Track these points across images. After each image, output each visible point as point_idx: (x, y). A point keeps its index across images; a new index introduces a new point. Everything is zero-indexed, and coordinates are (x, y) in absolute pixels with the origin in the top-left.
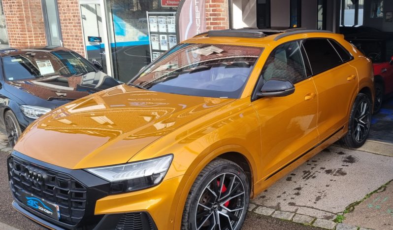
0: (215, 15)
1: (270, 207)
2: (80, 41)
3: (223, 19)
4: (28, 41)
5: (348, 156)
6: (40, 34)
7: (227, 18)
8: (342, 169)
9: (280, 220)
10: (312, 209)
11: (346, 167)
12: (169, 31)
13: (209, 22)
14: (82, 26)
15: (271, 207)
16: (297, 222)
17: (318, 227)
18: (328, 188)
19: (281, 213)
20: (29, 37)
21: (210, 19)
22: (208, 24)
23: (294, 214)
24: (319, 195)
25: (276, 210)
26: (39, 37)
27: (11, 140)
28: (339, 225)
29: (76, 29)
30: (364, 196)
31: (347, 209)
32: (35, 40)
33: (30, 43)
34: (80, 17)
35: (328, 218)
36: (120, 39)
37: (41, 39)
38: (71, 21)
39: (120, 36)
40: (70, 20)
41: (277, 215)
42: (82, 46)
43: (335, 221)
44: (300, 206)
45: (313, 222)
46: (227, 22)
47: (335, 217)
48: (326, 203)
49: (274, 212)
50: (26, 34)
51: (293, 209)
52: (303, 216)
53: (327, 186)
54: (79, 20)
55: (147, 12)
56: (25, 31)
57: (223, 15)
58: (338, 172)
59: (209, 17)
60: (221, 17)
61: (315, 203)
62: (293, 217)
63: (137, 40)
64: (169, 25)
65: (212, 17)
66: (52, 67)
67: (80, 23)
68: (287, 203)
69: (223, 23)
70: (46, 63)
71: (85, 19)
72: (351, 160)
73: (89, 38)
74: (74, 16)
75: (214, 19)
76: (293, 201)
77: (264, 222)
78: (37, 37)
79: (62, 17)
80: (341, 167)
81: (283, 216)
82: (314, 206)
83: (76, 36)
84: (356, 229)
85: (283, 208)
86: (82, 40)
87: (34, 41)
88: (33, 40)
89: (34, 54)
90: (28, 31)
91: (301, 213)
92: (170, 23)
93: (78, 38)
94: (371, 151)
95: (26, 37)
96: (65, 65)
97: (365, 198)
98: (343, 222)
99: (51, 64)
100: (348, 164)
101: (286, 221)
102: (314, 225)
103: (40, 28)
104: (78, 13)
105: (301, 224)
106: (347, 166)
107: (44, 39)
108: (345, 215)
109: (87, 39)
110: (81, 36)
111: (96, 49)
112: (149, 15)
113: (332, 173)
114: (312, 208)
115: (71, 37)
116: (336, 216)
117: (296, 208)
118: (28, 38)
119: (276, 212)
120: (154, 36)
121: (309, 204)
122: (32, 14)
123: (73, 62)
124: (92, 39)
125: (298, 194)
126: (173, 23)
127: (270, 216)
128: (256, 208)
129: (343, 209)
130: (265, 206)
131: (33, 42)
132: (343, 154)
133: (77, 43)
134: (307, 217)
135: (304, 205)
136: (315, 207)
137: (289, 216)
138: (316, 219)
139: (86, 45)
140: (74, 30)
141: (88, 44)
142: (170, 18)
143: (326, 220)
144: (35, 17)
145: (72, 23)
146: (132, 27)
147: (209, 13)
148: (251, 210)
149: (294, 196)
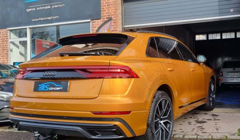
5: (211, 114)
9: (205, 139)
11: (217, 118)
14: (9, 56)
15: (193, 135)
16: (216, 138)
17: (232, 139)
24: (215, 128)
25: (198, 136)
29: (3, 58)
31: (239, 131)
34: (8, 50)
41: (200, 138)
44: (210, 133)
48: (224, 130)
52: (218, 136)
53: (216, 124)
58: (214, 119)
61: (218, 131)
62: (212, 137)
67: (8, 54)
68: (201, 132)
72: (215, 115)
73: (14, 63)
74: (3, 50)
81: (205, 137)
85: (201, 135)
101: (209, 139)
102: (228, 138)
105: (220, 139)
113: (212, 120)
114: (218, 133)
116: (236, 134)
117: (208, 134)
121: (214, 131)
124: (16, 64)
129: (237, 131)
130: (189, 135)
132: (208, 114)
134: (221, 136)
137: (209, 137)
138: (226, 136)
143: (234, 136)
145: (1, 54)
148: (182, 137)
149: (202, 130)
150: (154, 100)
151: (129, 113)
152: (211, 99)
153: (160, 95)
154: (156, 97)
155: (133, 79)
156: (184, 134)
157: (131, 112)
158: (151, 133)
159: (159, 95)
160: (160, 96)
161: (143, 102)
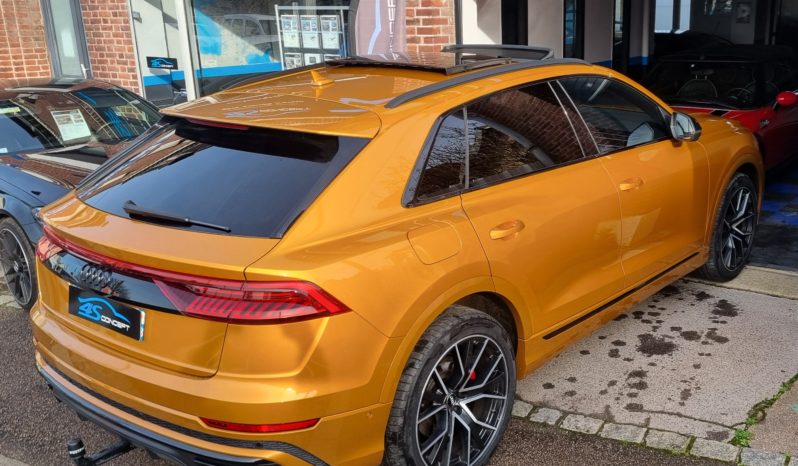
0: (428, 13)
1: (590, 416)
2: (129, 66)
3: (444, 21)
4: (13, 67)
5: (717, 300)
6: (37, 51)
7: (451, 19)
8: (715, 329)
9: (621, 443)
10: (679, 419)
11: (723, 325)
12: (326, 47)
13: (416, 27)
14: (133, 35)
15: (595, 416)
16: (655, 446)
17: (702, 458)
18: (699, 371)
19: (617, 428)
20: (15, 57)
21: (418, 21)
22: (411, 32)
23: (645, 430)
24: (684, 386)
25: (606, 422)
26: (36, 57)
27: (13, 281)
28: (746, 453)
29: (119, 42)
30: (778, 387)
31: (752, 415)
32: (28, 63)
33: (17, 69)
34: (127, 15)
35: (719, 437)
36: (209, 62)
37: (39, 62)
38: (109, 24)
39: (210, 55)
40: (105, 21)
41: (609, 433)
42: (135, 77)
43: (734, 442)
44: (652, 412)
45: (689, 447)
46: (451, 28)
47: (732, 434)
48: (705, 404)
49: (603, 426)
50: (6, 52)
51: (639, 418)
52: (666, 435)
53: (697, 366)
54: (127, 22)
55: (276, 6)
56: (6, 46)
57: (444, 14)
58: (709, 335)
59: (416, 17)
60: (441, 16)
61: (682, 404)
62: (646, 435)
63: (245, 63)
64: (324, 34)
65: (422, 17)
66: (85, 123)
67: (128, 29)
68: (625, 405)
69: (445, 30)
70: (72, 116)
71: (139, 20)
72: (726, 309)
73: (150, 60)
74: (115, 15)
75: (426, 22)
76: (634, 401)
77: (587, 449)
78: (30, 57)
79: (88, 15)
80: (714, 325)
81: (624, 435)
82: (681, 410)
83: (121, 56)
84: (782, 459)
85: (618, 418)
86: (133, 63)
87: (25, 66)
88: (22, 63)
89: (34, 97)
90: (13, 46)
91: (660, 427)
92: (327, 29)
93: (126, 60)
94: (763, 291)
95: (8, 58)
96: (107, 119)
97: (782, 392)
98: (750, 444)
99: (82, 118)
100: (723, 318)
101: (631, 444)
102: (693, 452)
103: (36, 39)
104: (123, 7)
105: (666, 452)
106: (724, 322)
107: (45, 62)
108: (751, 429)
109: (144, 63)
110: (132, 57)
111: (164, 82)
112: (281, 12)
113: (699, 337)
114: (679, 415)
115: (109, 59)
116: (733, 432)
117: (645, 416)
118: (12, 61)
119: (606, 426)
120: (293, 56)
121: (670, 407)
122: (19, 9)
123: (120, 112)
124: (155, 63)
125: (642, 386)
126: (333, 30)
127: (596, 435)
128: (562, 418)
129: (744, 417)
130: (581, 414)
131: (22, 69)
132: (708, 296)
133: (123, 70)
134: (675, 436)
135: (660, 409)
136: (683, 412)
137: (637, 435)
138: (693, 439)
139: (144, 75)
140: (116, 44)
141: (147, 72)
142: (326, 19)
143: (717, 442)
144: (26, 15)
145: (111, 28)
146: (234, 36)
147: (415, 8)
148: (553, 423)
149: (634, 390)
150: (421, 357)
151: (314, 424)
152: (731, 244)
153: (446, 333)
154: (430, 345)
155: (326, 320)
156: (566, 408)
157: (318, 419)
158: (403, 460)
159: (443, 337)
160: (447, 338)
161: (366, 382)
